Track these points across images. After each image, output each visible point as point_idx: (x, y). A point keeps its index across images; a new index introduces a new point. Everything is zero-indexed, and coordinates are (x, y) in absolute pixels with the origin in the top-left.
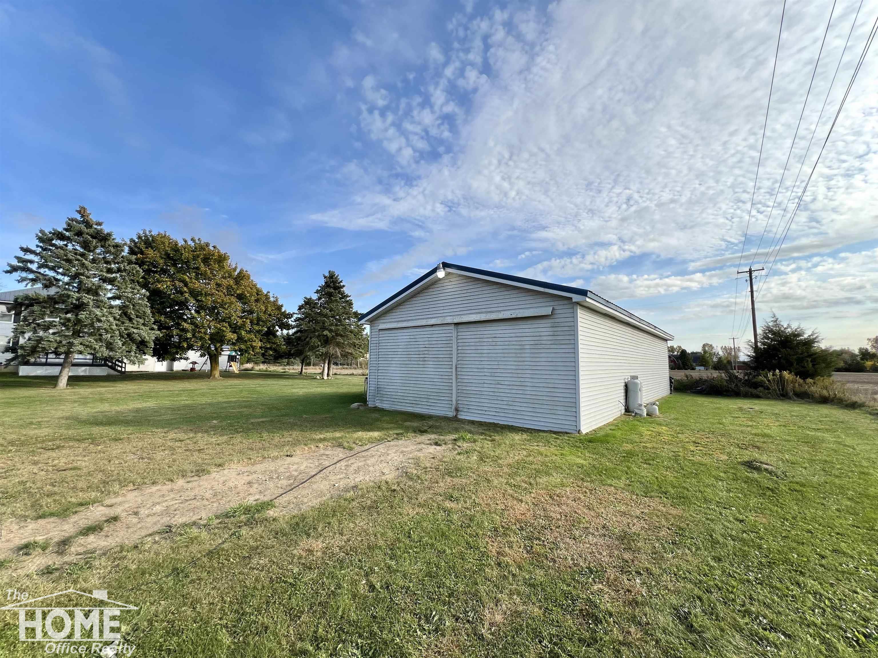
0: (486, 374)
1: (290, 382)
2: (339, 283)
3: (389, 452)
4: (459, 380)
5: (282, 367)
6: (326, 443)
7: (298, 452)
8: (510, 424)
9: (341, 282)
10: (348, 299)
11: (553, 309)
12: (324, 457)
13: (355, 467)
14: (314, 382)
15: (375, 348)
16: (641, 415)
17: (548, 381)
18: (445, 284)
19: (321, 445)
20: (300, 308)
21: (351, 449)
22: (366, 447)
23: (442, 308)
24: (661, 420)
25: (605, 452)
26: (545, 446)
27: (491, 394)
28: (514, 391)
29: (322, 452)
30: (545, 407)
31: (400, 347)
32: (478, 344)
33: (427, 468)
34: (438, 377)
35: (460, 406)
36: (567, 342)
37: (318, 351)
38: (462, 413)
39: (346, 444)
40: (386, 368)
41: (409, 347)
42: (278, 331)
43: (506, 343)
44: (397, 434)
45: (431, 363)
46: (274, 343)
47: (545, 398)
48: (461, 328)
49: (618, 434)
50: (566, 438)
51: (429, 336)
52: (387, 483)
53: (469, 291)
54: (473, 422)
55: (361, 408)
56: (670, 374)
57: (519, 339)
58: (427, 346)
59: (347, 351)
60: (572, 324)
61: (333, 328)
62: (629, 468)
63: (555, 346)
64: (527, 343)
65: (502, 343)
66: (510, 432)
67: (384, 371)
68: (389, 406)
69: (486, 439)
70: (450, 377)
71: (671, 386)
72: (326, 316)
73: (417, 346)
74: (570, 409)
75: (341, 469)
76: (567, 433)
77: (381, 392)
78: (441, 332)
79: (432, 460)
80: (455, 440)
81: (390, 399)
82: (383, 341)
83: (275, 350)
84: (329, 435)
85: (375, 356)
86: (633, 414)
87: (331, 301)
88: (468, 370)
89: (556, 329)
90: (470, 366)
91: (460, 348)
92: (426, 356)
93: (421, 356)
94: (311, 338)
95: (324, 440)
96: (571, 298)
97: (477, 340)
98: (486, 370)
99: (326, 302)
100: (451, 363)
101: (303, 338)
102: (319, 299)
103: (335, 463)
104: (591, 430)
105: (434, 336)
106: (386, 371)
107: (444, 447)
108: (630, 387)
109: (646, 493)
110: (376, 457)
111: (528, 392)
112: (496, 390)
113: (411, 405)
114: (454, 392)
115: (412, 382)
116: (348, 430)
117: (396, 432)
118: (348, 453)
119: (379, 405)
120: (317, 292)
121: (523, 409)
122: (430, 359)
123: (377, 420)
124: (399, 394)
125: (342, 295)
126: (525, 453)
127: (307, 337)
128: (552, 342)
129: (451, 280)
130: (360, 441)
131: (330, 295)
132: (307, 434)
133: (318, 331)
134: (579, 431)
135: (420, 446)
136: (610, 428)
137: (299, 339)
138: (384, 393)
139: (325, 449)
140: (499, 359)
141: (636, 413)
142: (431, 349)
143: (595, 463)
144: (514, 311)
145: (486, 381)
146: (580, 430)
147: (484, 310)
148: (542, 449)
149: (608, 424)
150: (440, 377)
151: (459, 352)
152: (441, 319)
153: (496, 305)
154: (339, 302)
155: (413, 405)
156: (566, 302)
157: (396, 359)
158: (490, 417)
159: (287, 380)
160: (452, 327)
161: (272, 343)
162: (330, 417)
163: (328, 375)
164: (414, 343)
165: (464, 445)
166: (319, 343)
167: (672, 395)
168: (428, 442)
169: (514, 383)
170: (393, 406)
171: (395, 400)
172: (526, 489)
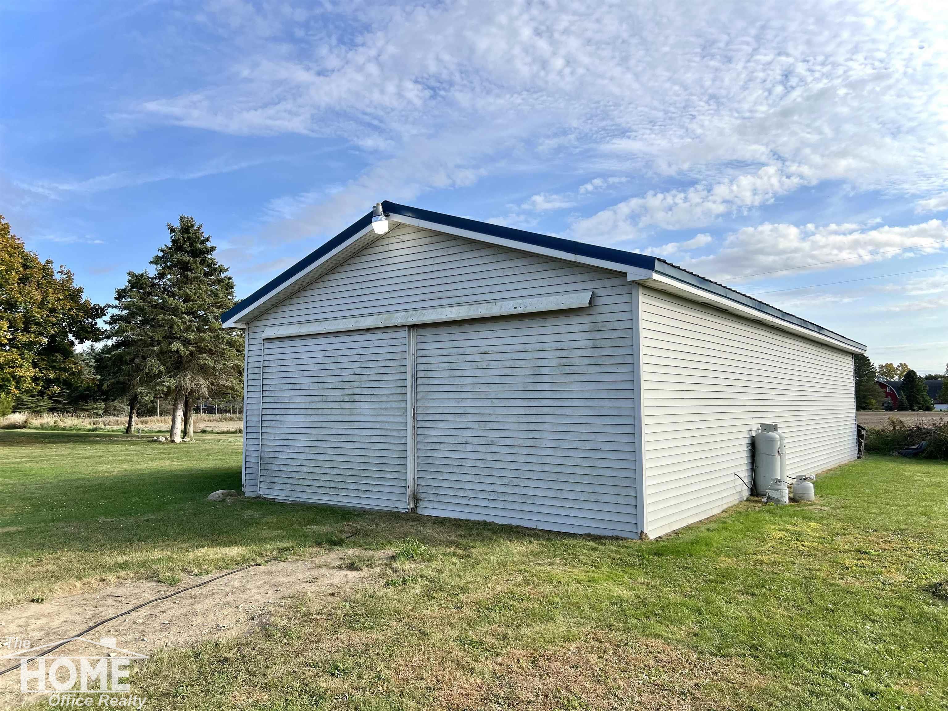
0: (470, 425)
1: (98, 450)
2: (203, 242)
3: (249, 586)
4: (420, 439)
5: (92, 420)
6: (123, 573)
7: (59, 592)
8: (515, 523)
9: (207, 240)
10: (223, 275)
11: (593, 296)
12: (110, 601)
13: (164, 618)
14: (152, 450)
15: (256, 376)
16: (778, 501)
17: (584, 437)
18: (391, 247)
19: (112, 577)
20: (121, 294)
21: (172, 582)
22: (206, 578)
23: (386, 295)
24: (814, 509)
25: (678, 573)
26: (566, 564)
27: (479, 464)
28: (521, 458)
29: (111, 589)
30: (579, 488)
31: (306, 374)
32: (455, 366)
33: (310, 614)
34: (378, 432)
35: (421, 489)
36: (618, 360)
37: (161, 384)
38: (426, 504)
39: (165, 574)
40: (278, 418)
41: (323, 373)
42: (72, 343)
43: (508, 364)
44: (281, 550)
45: (366, 405)
46: (65, 370)
47: (578, 471)
48: (424, 335)
49: (718, 538)
50: (614, 548)
51: (361, 351)
52: (217, 645)
53: (437, 261)
54: (441, 522)
55: (229, 500)
56: (857, 420)
57: (529, 355)
58: (358, 371)
59: (221, 382)
60: (627, 325)
61: (191, 336)
62: (708, 602)
63: (597, 369)
64: (546, 362)
65: (499, 364)
66: (509, 539)
67: (273, 424)
68: (285, 493)
69: (454, 554)
70: (402, 433)
71: (859, 444)
72: (175, 311)
73: (337, 372)
74: (624, 491)
75: (134, 623)
76: (618, 538)
77: (269, 467)
78: (385, 343)
79: (330, 599)
80: (393, 557)
81: (286, 481)
82: (272, 363)
83: (67, 384)
84: (138, 556)
85: (257, 394)
86: (764, 500)
87: (186, 281)
88: (437, 417)
89: (598, 335)
90: (440, 410)
91: (421, 375)
92: (357, 391)
93: (347, 392)
94: (144, 358)
95: (125, 566)
96: (626, 274)
97: (453, 359)
98: (470, 418)
99: (177, 284)
100: (403, 405)
101: (128, 358)
102: (161, 275)
103: (128, 612)
104: (668, 530)
105: (371, 351)
106: (279, 424)
107: (365, 572)
108: (761, 447)
109: (719, 648)
110: (218, 597)
111: (548, 460)
112: (489, 457)
113: (327, 491)
114: (410, 462)
115: (329, 445)
116: (183, 545)
117: (280, 545)
118: (164, 590)
119: (265, 492)
120: (156, 261)
121: (538, 493)
122: (363, 398)
123: (250, 523)
124: (305, 469)
125: (209, 266)
126: (519, 579)
127: (136, 356)
128: (592, 361)
129: (404, 238)
130: (199, 566)
131: (184, 267)
132: (91, 557)
133: (159, 343)
134: (641, 535)
135: (315, 573)
136: (707, 526)
137: (120, 360)
138: (276, 468)
139: (120, 585)
140: (493, 395)
141: (769, 498)
142: (365, 378)
143: (649, 594)
144: (520, 301)
145: (469, 440)
146: (642, 532)
147: (464, 299)
148: (556, 572)
149: (709, 520)
150: (384, 433)
151: (420, 382)
152: (385, 316)
153: (488, 289)
154: (202, 282)
155: (332, 491)
156: (617, 281)
157: (299, 399)
158: (478, 510)
159: (95, 446)
160: (405, 333)
161: (61, 369)
162: (157, 521)
163: (185, 433)
164: (332, 366)
165: (407, 568)
166: (162, 368)
167: (860, 461)
168: (338, 563)
169: (521, 442)
170: (294, 494)
171: (296, 482)
172: (492, 647)
